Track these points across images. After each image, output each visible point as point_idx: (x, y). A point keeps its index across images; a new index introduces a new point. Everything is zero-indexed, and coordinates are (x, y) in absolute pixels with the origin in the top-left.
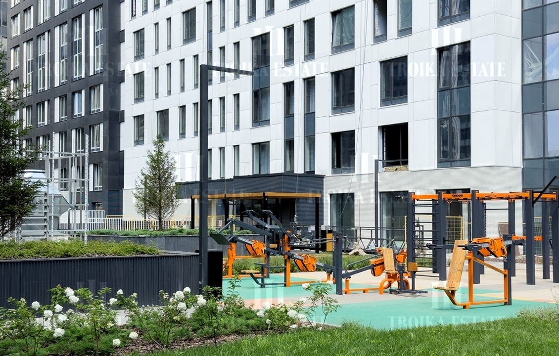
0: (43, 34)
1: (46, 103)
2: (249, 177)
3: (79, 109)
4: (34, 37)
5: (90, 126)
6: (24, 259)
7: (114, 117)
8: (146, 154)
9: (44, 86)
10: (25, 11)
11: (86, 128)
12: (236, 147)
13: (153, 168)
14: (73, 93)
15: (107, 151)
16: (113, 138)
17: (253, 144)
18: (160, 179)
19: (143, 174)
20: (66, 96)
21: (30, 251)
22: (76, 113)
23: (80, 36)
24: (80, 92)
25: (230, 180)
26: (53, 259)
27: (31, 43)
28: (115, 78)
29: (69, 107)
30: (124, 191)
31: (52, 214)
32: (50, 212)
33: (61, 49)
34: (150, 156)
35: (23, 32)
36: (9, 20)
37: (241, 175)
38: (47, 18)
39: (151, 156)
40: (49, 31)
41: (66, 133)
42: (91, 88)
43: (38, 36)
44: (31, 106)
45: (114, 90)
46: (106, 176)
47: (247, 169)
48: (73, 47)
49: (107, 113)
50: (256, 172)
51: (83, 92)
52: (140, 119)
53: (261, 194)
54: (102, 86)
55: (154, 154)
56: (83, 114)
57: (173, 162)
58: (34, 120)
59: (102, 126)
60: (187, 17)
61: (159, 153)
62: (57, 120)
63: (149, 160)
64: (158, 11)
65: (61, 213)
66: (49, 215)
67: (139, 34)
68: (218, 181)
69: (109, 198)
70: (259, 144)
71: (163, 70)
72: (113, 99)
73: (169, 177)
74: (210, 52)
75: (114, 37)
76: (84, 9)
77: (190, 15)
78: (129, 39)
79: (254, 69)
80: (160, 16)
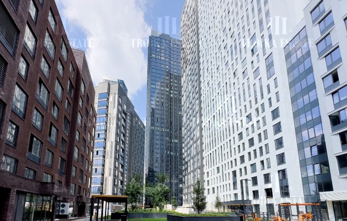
2: (233, 201)
10: (186, 170)
12: (230, 195)
17: (234, 194)
20: (193, 186)
23: (196, 174)
25: (229, 202)
28: (203, 181)
33: (192, 176)
35: (185, 174)
37: (231, 200)
44: (187, 188)
45: (203, 184)
47: (233, 199)
48: (195, 176)
50: (235, 200)
52: (209, 189)
58: (188, 191)
61: (218, 196)
68: (226, 202)
71: (213, 179)
74: (223, 175)
75: (202, 174)
76: (197, 169)
77: (218, 168)
78: (206, 174)
79: (233, 178)
80: (212, 169)
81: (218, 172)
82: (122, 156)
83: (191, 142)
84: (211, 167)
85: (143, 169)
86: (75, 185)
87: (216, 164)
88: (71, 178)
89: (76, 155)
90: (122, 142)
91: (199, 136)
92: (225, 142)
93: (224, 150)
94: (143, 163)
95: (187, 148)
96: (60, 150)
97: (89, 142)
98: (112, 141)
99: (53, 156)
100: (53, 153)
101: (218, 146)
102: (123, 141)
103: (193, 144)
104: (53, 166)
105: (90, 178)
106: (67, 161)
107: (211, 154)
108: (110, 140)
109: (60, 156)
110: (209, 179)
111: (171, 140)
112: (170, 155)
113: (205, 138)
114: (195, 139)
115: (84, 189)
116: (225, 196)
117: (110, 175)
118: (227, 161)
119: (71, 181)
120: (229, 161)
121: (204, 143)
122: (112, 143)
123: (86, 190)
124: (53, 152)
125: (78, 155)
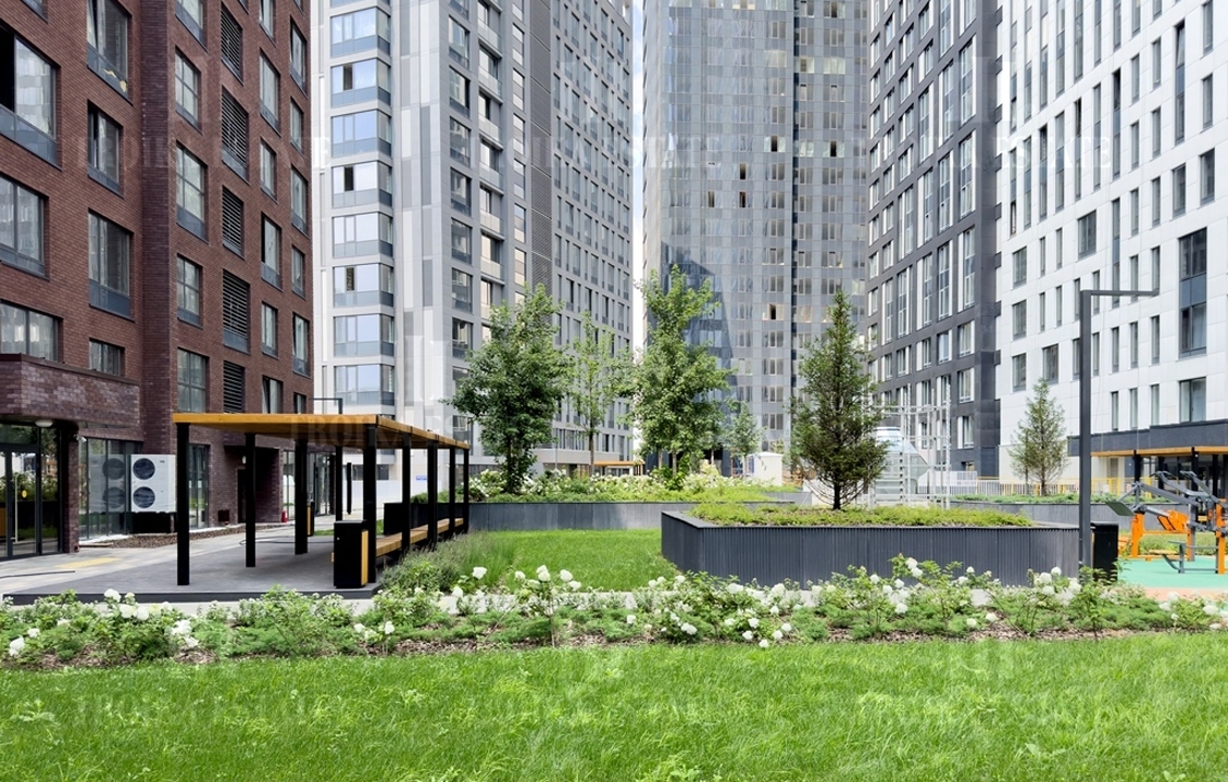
0: (905, 270)
1: (907, 349)
2: (1174, 426)
3: (946, 352)
4: (893, 277)
5: (959, 373)
6: (872, 526)
7: (988, 360)
8: (1025, 402)
9: (905, 330)
10: (884, 247)
11: (954, 375)
12: (1155, 387)
13: (1035, 420)
14: (938, 335)
15: (979, 401)
16: (987, 384)
17: (1180, 382)
18: (1042, 432)
19: (1021, 428)
20: (930, 339)
21: (878, 517)
22: (942, 357)
23: (947, 267)
24: (946, 333)
25: (1146, 431)
26: (903, 526)
27: (891, 282)
28: (990, 310)
29: (934, 352)
30: (1001, 449)
31: (909, 477)
32: (907, 474)
33: (925, 285)
34: (1029, 405)
35: (882, 271)
36: (867, 260)
37: (1161, 423)
38: (909, 251)
39: (1032, 405)
40: (911, 266)
41: (930, 382)
42: (959, 327)
43: (898, 275)
44: (891, 354)
45: (988, 326)
46: (978, 431)
47: (1171, 414)
48: (938, 281)
49: (979, 355)
50: (1186, 419)
51: (950, 333)
52: (1020, 359)
53: (1189, 449)
54: (973, 324)
55: (1035, 402)
56: (950, 359)
57: (1060, 411)
58: (894, 371)
59: (972, 371)
60: (1084, 224)
61: (1042, 401)
62: (919, 368)
63: (1029, 410)
64: (1045, 222)
65: (919, 475)
66: (904, 477)
67: (1020, 254)
68: (1127, 432)
69: (982, 456)
70: (1190, 381)
71: (1051, 297)
72: (987, 336)
73: (1055, 430)
74: (1117, 265)
75: (987, 263)
76: (952, 234)
77: (1088, 221)
78: (1008, 262)
79: (1183, 280)
80: (1047, 228)
81: (1088, 245)
82: (489, 191)
83: (924, 64)
84: (1043, 216)
85: (625, 260)
86: (206, 359)
87: (1078, 196)
88: (174, 324)
89: (188, 197)
90: (482, 101)
91: (972, 16)
92: (1141, 45)
93: (1136, 98)
94: (623, 223)
95: (898, 105)
96: (85, 179)
97: (272, 118)
98: (425, 100)
99: (47, 213)
100: (43, 199)
101: (1092, 75)
102: (488, 99)
103: (932, 78)
104: (54, 264)
105: (299, 322)
106: (138, 236)
107: (1044, 131)
108: (414, 99)
109: (91, 211)
110: (1027, 292)
111: (804, 66)
112: (795, 160)
113: (1013, 25)
114: (948, 40)
115: (266, 380)
116: (1124, 397)
117: (427, 300)
118: (1151, 167)
119: (174, 339)
120: (1164, 168)
121: (1006, 65)
122: (424, 112)
123: (280, 383)
124: (41, 189)
125: (204, 195)
